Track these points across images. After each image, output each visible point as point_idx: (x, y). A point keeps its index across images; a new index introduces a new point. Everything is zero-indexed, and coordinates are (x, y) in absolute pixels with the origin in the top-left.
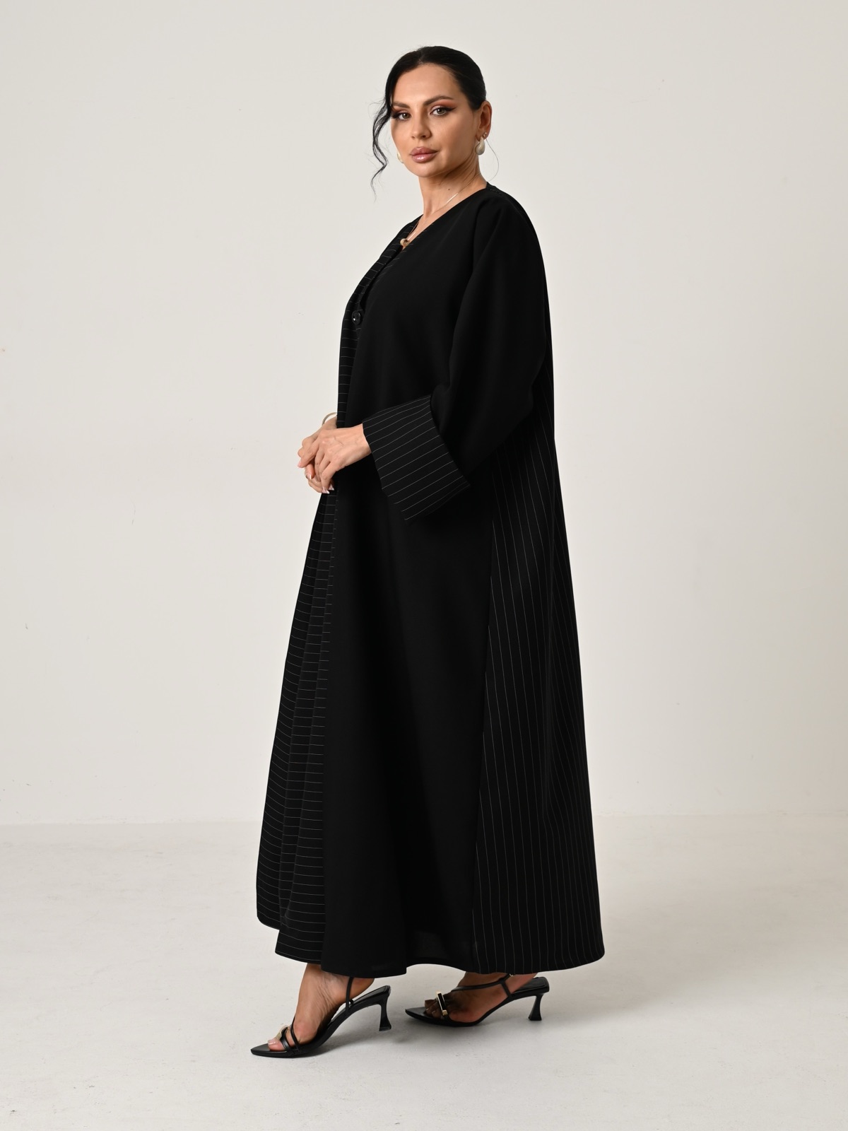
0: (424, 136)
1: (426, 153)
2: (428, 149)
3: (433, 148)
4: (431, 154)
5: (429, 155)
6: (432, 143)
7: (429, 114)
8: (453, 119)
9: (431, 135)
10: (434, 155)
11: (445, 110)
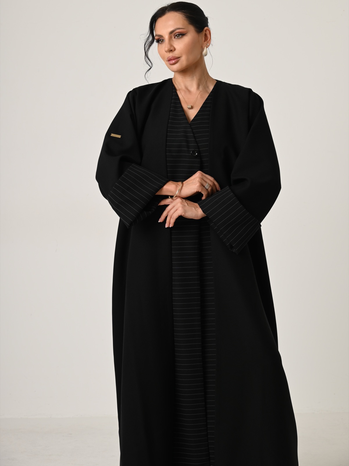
0: (172, 50)
1: (174, 59)
2: (174, 57)
3: (177, 56)
4: (177, 59)
5: (176, 60)
6: (176, 54)
7: (173, 38)
8: (187, 40)
9: (175, 49)
10: (178, 59)
11: (182, 35)
